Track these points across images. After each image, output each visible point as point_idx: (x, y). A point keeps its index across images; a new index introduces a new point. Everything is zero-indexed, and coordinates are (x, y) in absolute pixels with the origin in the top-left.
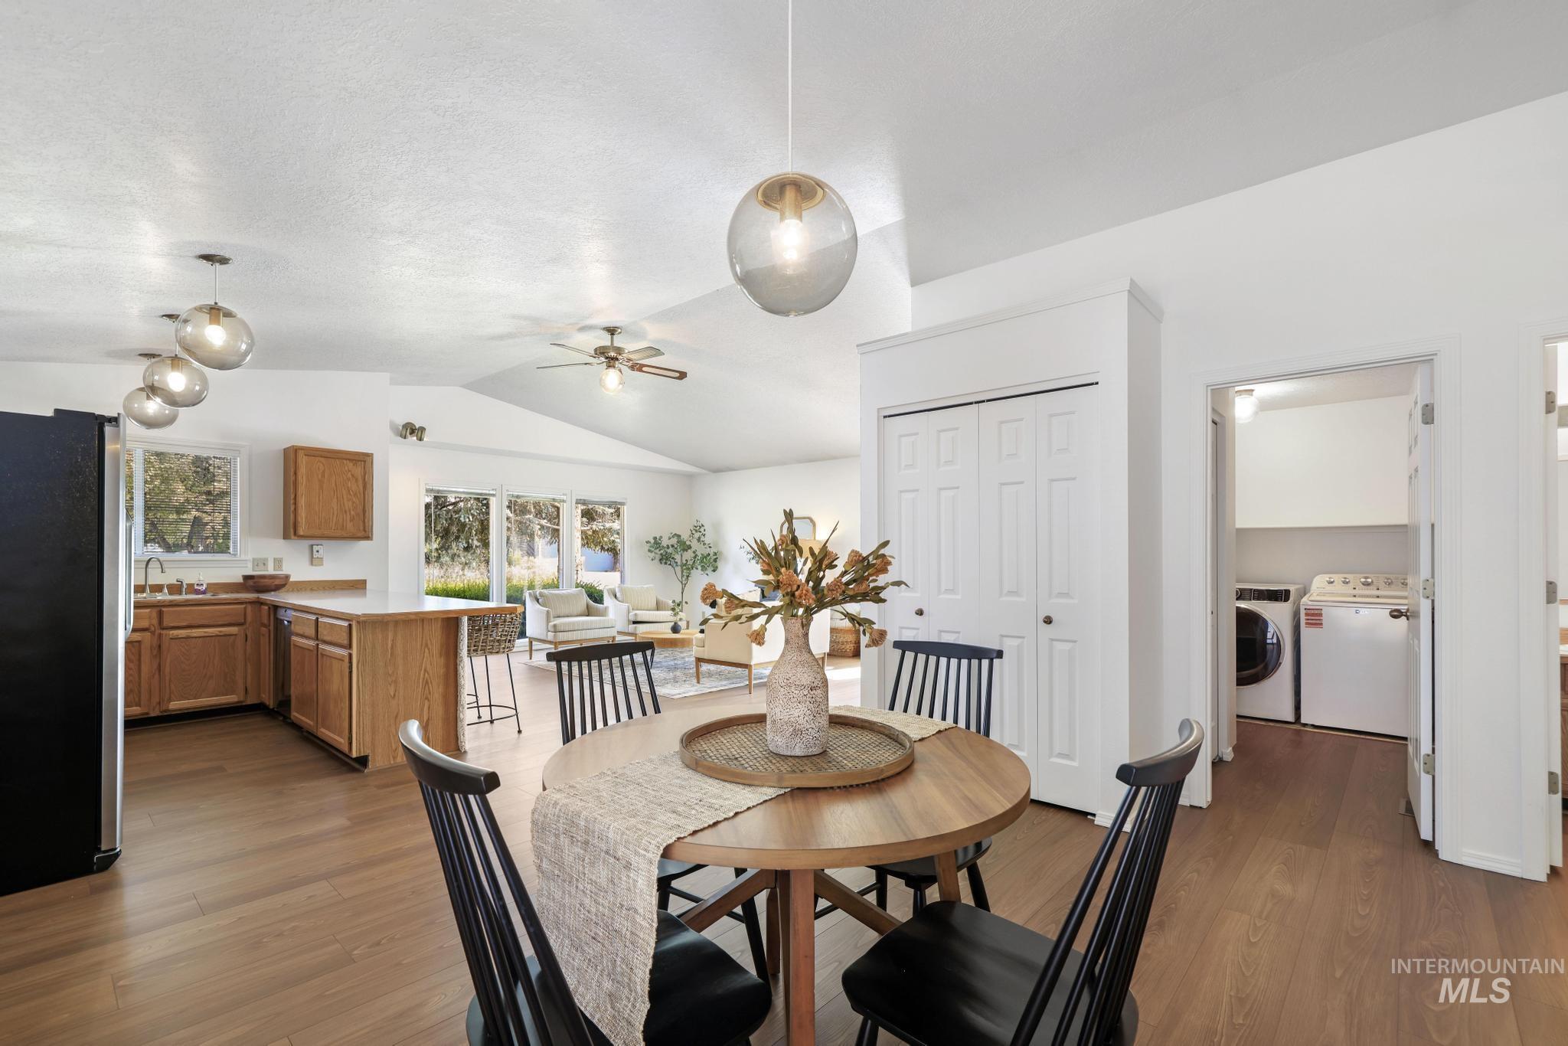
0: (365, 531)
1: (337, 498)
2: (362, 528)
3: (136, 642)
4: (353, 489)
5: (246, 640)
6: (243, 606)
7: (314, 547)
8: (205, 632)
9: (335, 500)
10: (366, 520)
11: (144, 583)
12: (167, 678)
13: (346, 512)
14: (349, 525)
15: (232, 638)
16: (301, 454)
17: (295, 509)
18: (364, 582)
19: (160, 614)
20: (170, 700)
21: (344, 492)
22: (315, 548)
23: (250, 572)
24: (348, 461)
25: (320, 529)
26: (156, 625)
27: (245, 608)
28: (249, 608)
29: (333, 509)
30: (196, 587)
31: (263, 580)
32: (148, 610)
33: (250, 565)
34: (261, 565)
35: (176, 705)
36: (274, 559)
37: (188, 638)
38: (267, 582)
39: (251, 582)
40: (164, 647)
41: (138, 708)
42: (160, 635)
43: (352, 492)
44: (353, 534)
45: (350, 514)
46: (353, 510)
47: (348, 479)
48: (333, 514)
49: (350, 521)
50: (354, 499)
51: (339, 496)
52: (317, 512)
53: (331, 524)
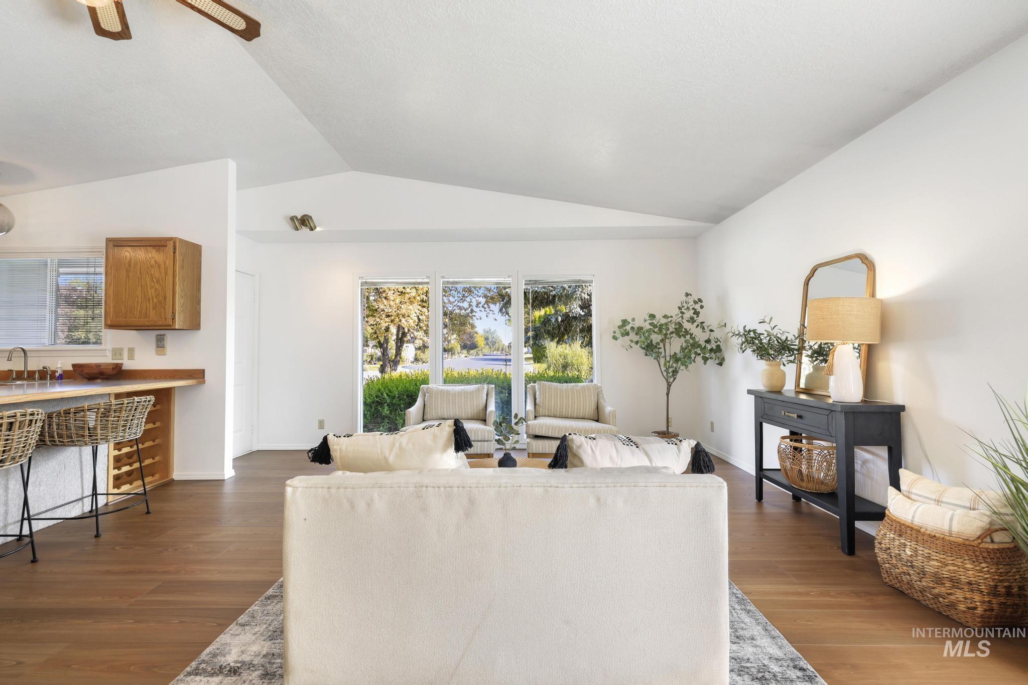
1: (141, 286)
4: (156, 276)
7: (158, 337)
9: (140, 288)
13: (149, 300)
17: (106, 299)
18: (202, 372)
21: (148, 279)
24: (151, 247)
25: (125, 318)
29: (138, 297)
30: (56, 374)
33: (109, 354)
34: (118, 355)
36: (128, 349)
43: (156, 279)
44: (155, 322)
45: (153, 302)
46: (156, 297)
47: (151, 266)
48: (138, 302)
49: (153, 309)
50: (157, 286)
51: (143, 283)
52: (124, 301)
53: (135, 313)
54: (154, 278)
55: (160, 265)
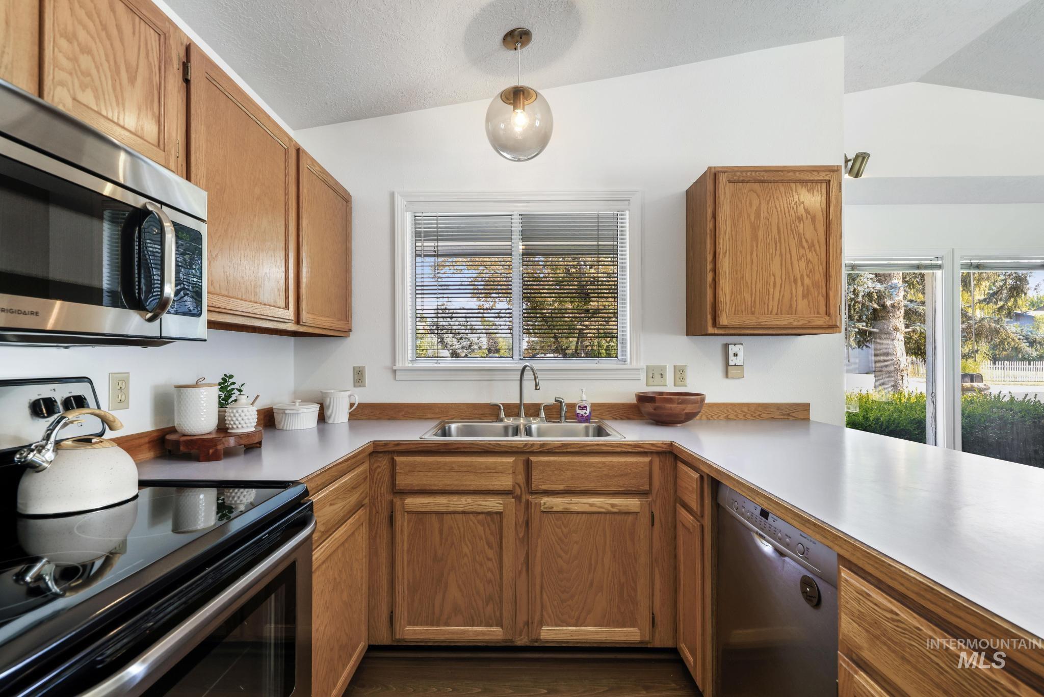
0: (828, 313)
1: (781, 255)
2: (823, 310)
3: (496, 513)
4: (808, 236)
5: (653, 525)
6: (647, 459)
7: (730, 346)
8: (591, 505)
9: (777, 260)
10: (831, 294)
11: (519, 402)
12: (538, 581)
13: (795, 281)
14: (802, 304)
15: (631, 517)
16: (723, 179)
17: (714, 280)
18: (806, 407)
19: (528, 465)
20: (541, 623)
21: (792, 243)
22: (732, 349)
23: (643, 387)
24: (798, 184)
25: (753, 313)
26: (522, 486)
27: (651, 462)
28: (656, 460)
29: (774, 275)
30: (578, 411)
31: (668, 406)
32: (510, 459)
33: (643, 376)
34: (657, 376)
35: (552, 632)
36: (675, 367)
37: (566, 512)
38: (675, 407)
39: (648, 407)
40: (534, 526)
41: (499, 629)
42: (528, 504)
43: (807, 241)
44: (809, 322)
45: (803, 285)
46: (808, 276)
47: (798, 218)
48: (775, 285)
49: (804, 297)
50: (810, 256)
51: (783, 251)
52: (749, 283)
53: (771, 302)
54: (803, 240)
55: (815, 217)
